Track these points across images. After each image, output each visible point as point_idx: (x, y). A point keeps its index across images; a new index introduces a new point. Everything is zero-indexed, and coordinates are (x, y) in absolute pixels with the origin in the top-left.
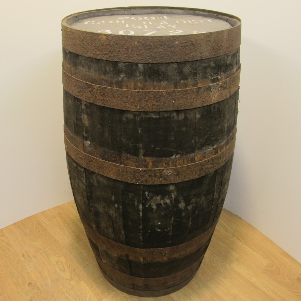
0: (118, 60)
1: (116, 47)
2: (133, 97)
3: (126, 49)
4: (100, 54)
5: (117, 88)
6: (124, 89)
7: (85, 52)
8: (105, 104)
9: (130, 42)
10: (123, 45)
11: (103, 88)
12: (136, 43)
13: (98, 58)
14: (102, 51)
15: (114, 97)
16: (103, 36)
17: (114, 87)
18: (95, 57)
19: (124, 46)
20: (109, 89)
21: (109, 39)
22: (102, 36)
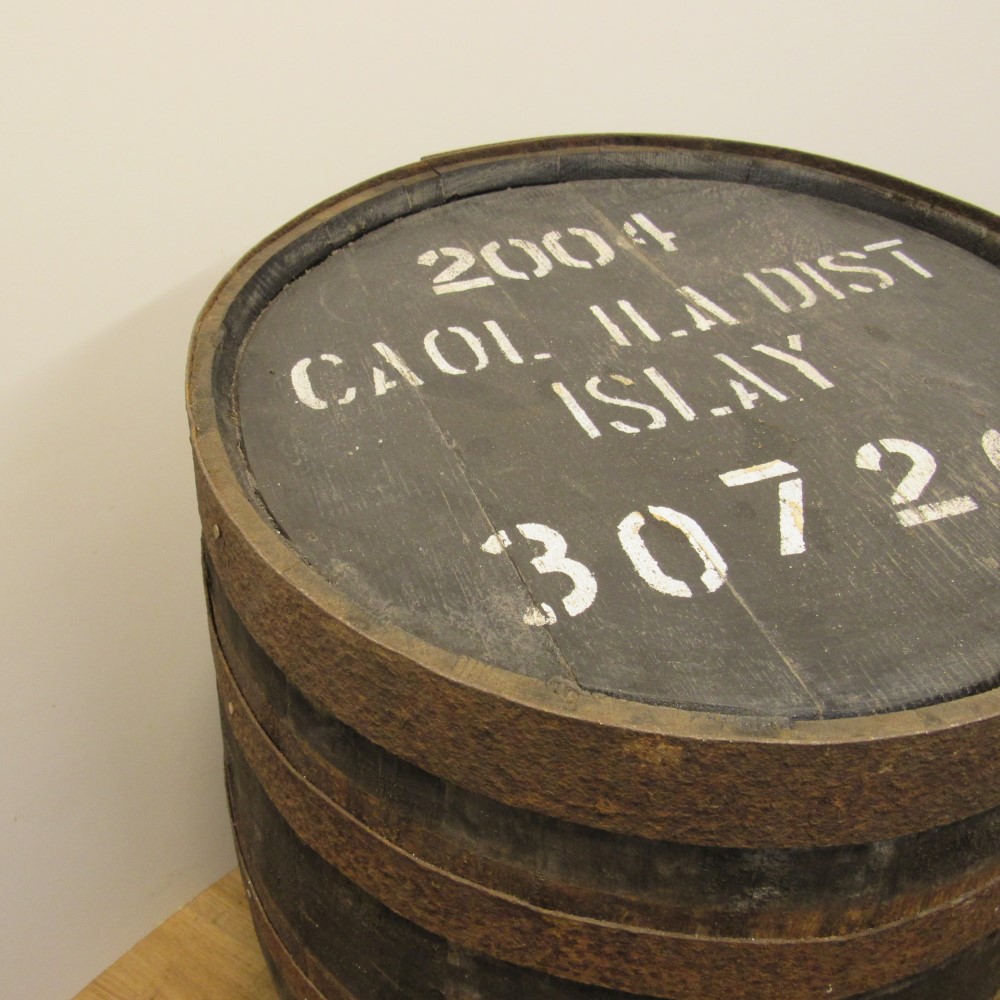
0: (749, 842)
1: (750, 797)
2: (810, 963)
3: (814, 798)
4: (625, 815)
5: (711, 934)
6: (762, 936)
7: (499, 785)
8: (618, 984)
9: (852, 769)
10: (804, 783)
11: (618, 934)
12: (885, 770)
13: (602, 825)
14: (636, 804)
15: (689, 965)
16: (662, 746)
17: (693, 932)
18: (580, 818)
19: (807, 788)
20: (662, 940)
21: (703, 760)
22: (655, 743)
